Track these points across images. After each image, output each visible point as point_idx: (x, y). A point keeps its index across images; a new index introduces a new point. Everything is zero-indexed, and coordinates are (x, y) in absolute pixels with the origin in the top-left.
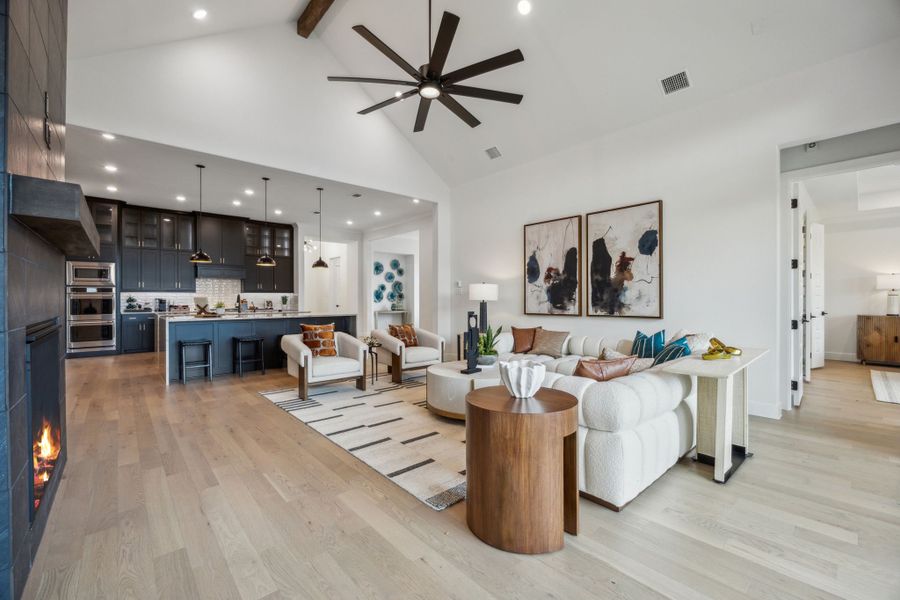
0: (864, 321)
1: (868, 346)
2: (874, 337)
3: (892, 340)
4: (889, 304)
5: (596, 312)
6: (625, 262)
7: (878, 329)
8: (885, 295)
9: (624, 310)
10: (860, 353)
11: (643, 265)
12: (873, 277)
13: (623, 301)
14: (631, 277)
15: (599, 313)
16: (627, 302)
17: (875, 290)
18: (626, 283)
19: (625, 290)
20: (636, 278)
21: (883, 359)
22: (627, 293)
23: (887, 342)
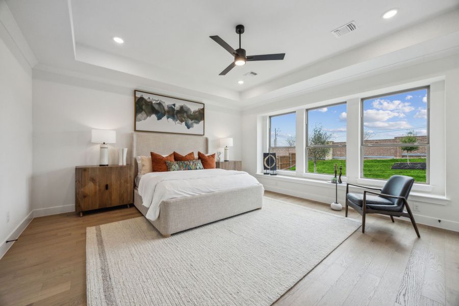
0: (81, 172)
1: (85, 197)
2: (90, 187)
3: (103, 188)
4: (101, 156)
7: (93, 180)
8: (97, 148)
10: (78, 205)
12: (89, 131)
17: (90, 143)
21: (97, 207)
23: (100, 190)
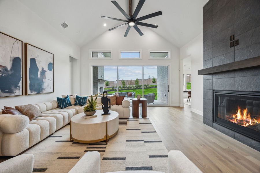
5: (32, 92)
6: (43, 72)
9: (43, 91)
11: (49, 74)
13: (43, 87)
14: (45, 78)
15: (33, 93)
16: (44, 88)
18: (44, 80)
19: (43, 82)
20: (47, 79)
22: (44, 84)
